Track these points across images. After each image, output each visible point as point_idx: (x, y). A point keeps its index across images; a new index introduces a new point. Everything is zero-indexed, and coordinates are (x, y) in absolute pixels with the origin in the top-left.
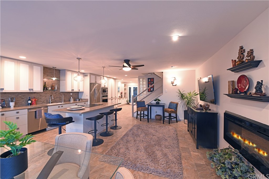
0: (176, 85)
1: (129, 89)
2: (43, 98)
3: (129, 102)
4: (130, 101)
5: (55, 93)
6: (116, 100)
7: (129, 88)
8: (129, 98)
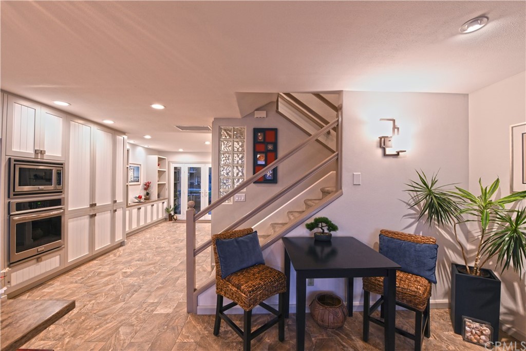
0: (398, 154)
1: (175, 173)
3: (172, 213)
4: (177, 209)
6: (119, 213)
7: (175, 168)
8: (175, 200)
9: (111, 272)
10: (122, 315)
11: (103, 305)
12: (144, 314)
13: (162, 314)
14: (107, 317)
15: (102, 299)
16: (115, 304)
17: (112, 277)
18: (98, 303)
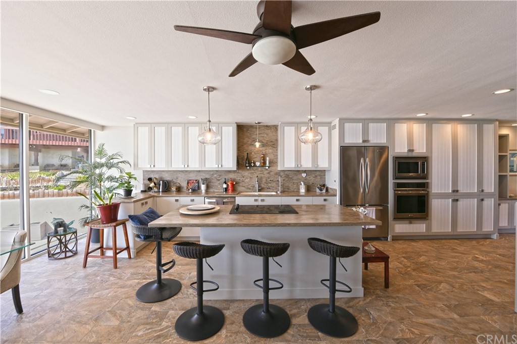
2: (247, 180)
5: (269, 173)
9: (465, 252)
10: (450, 278)
11: (442, 267)
12: (469, 288)
13: (485, 296)
14: (439, 273)
15: (443, 264)
16: (450, 270)
17: (463, 255)
18: (439, 264)
